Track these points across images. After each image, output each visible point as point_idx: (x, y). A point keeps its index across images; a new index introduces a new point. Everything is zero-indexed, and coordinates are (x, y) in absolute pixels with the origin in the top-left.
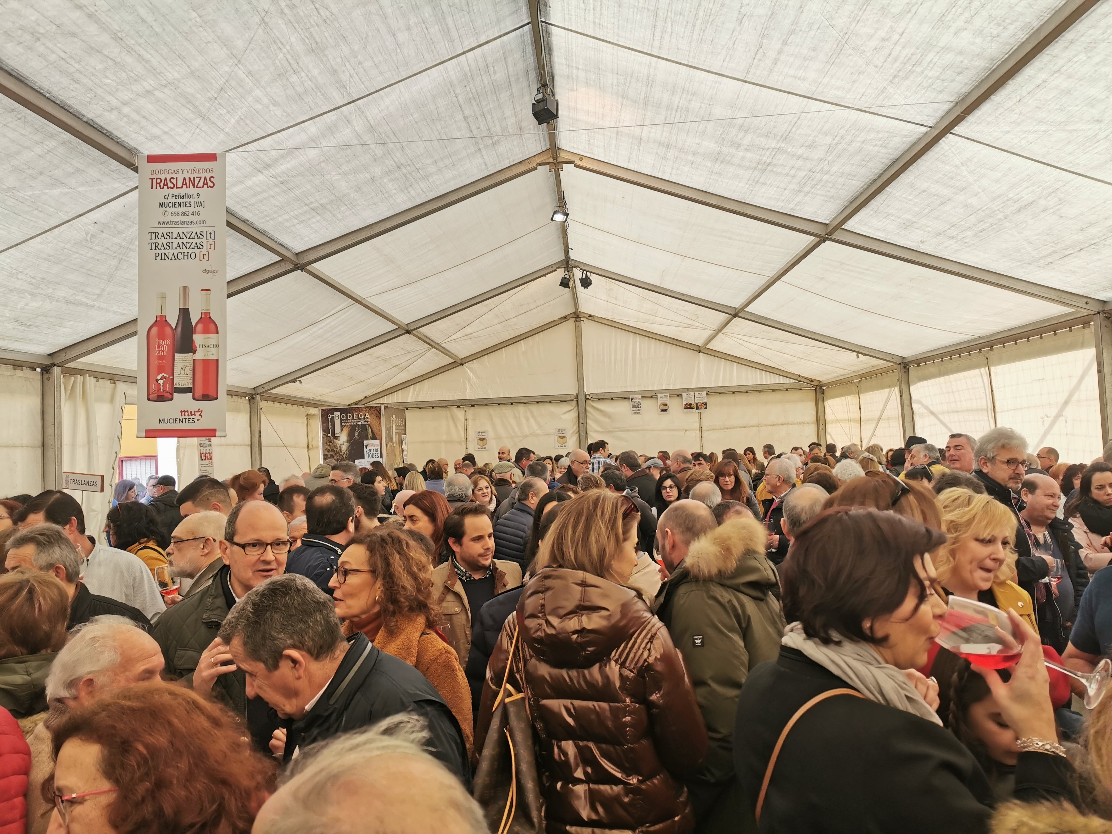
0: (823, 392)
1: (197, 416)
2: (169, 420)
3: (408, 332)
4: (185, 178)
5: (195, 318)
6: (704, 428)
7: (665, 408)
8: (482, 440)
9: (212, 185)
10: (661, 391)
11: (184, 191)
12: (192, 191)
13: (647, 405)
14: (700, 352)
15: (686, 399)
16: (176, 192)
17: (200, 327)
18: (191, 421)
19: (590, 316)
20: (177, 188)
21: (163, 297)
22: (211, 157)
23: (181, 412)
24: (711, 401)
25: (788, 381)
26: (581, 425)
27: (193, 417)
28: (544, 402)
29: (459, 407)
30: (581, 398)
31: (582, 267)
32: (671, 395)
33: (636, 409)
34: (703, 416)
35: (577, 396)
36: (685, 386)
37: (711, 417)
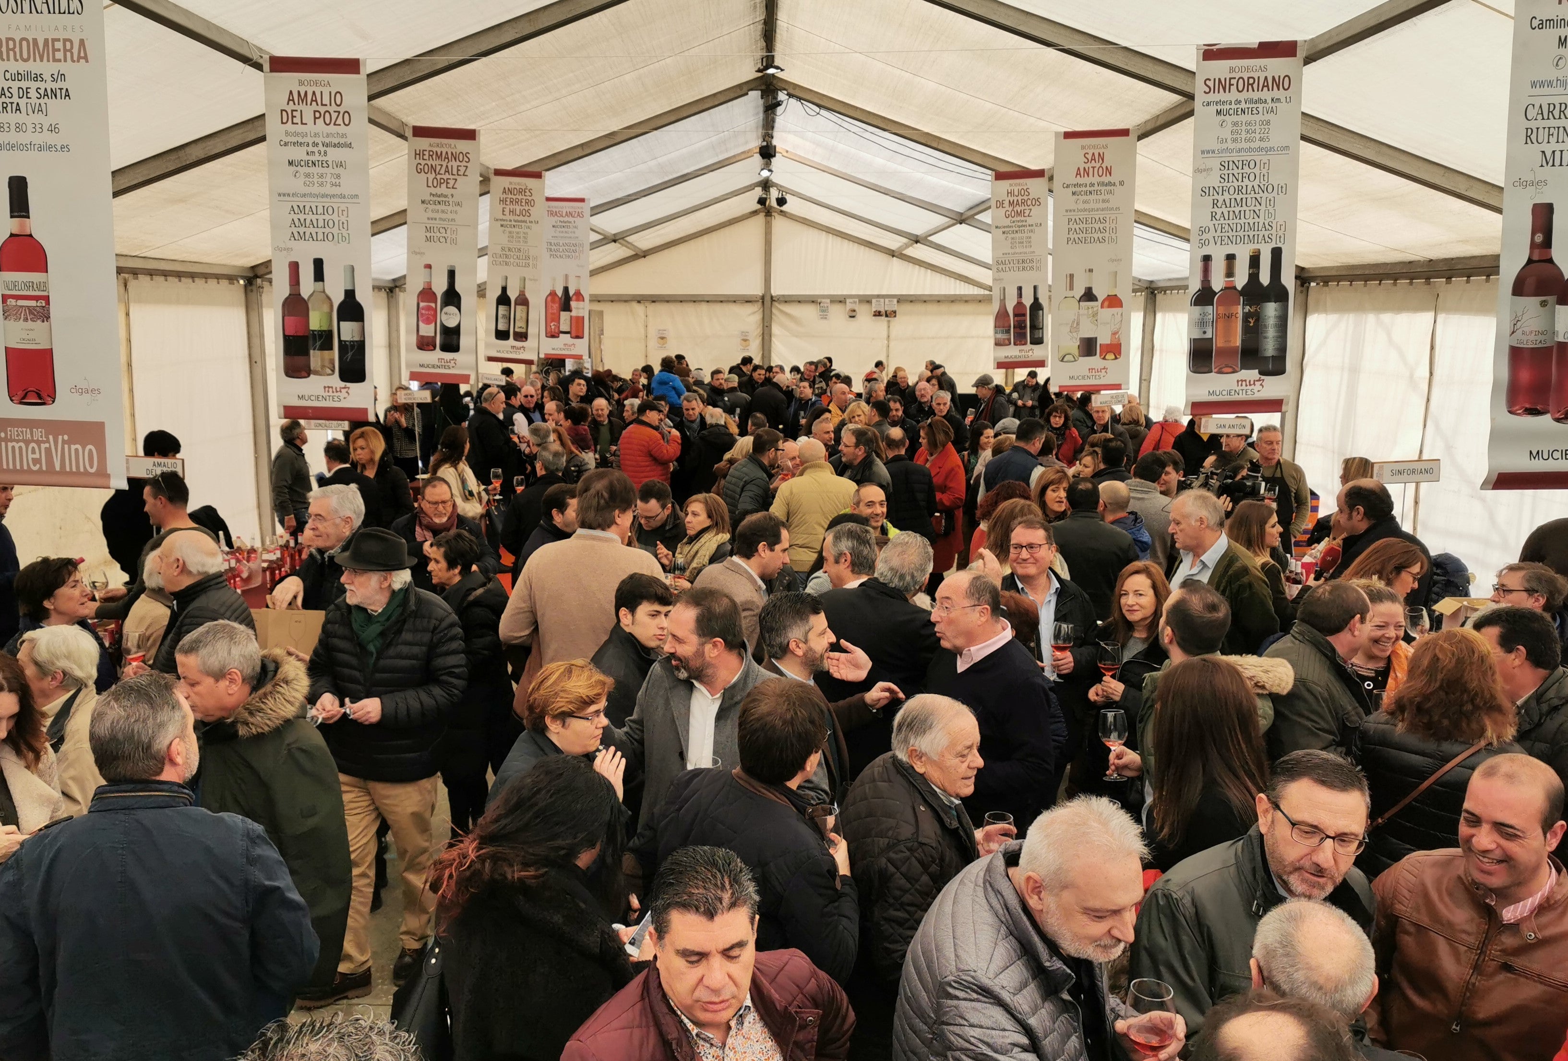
4: (567, 211)
5: (571, 292)
6: (892, 339)
7: (853, 314)
8: (662, 338)
10: (851, 296)
11: (566, 219)
12: (571, 219)
13: (836, 309)
14: (893, 256)
15: (875, 307)
16: (562, 219)
17: (574, 297)
19: (781, 212)
20: (563, 217)
21: (554, 279)
22: (582, 199)
24: (901, 309)
26: (766, 328)
28: (728, 301)
29: (639, 302)
30: (768, 299)
31: (780, 188)
32: (861, 301)
33: (824, 314)
34: (892, 325)
35: (763, 298)
36: (876, 293)
37: (901, 325)
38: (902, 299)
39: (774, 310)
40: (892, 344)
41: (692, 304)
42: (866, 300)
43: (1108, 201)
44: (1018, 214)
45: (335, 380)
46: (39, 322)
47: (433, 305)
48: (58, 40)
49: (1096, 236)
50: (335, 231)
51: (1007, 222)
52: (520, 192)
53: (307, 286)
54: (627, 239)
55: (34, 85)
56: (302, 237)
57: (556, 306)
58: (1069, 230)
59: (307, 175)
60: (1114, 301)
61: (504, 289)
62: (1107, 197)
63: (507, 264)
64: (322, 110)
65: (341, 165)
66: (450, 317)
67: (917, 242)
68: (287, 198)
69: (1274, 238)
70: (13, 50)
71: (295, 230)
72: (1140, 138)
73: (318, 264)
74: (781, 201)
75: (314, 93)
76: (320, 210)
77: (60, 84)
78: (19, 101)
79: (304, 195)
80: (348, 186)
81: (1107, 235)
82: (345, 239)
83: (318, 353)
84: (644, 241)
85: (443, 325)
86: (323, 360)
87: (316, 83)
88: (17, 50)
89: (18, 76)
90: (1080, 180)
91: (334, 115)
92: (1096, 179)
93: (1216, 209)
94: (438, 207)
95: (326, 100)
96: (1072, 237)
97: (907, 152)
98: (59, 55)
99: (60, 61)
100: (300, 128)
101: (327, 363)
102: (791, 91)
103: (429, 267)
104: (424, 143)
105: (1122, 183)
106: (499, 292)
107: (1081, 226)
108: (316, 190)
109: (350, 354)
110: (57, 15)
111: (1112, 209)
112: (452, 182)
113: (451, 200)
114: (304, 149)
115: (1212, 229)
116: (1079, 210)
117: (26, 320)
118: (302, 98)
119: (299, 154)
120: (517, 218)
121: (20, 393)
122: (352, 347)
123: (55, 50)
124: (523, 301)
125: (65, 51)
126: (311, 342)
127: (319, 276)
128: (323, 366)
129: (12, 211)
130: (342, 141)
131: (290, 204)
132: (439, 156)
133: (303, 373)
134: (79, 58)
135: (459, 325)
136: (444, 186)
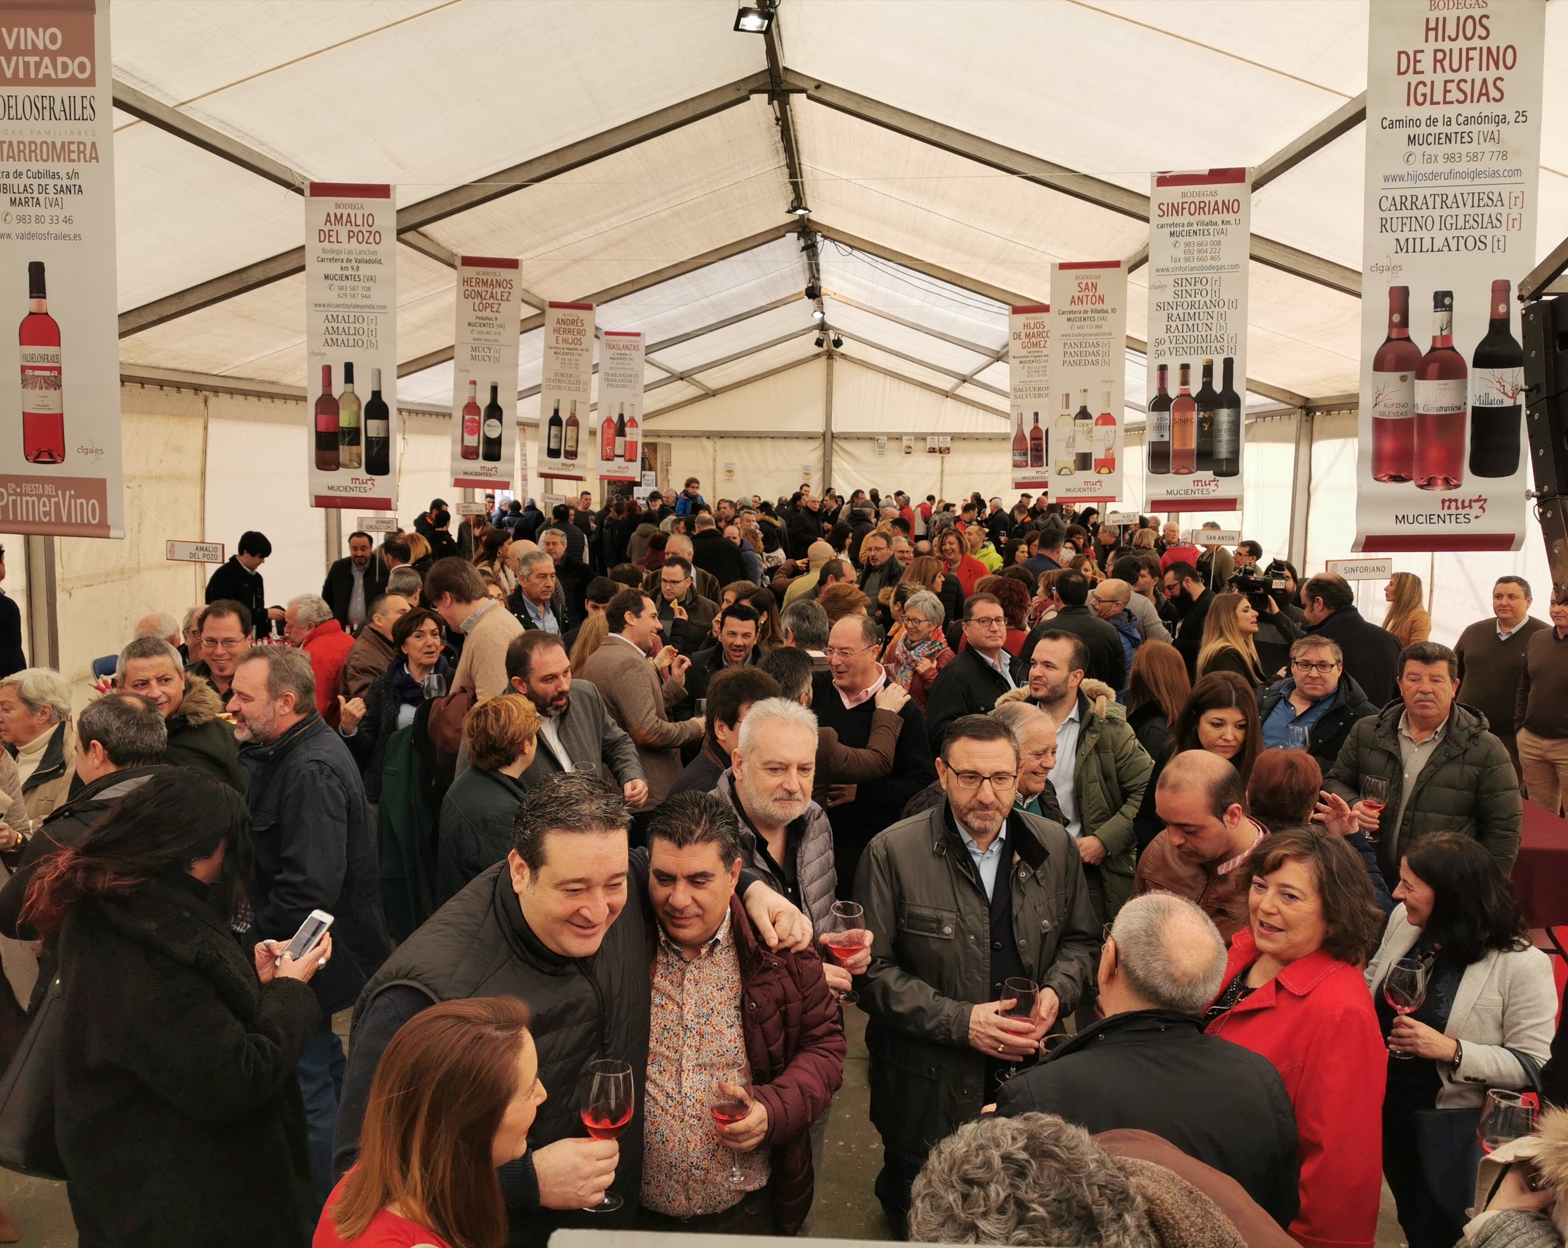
1: (626, 470)
2: (612, 472)
3: (682, 379)
5: (626, 419)
6: (945, 472)
7: (909, 451)
8: (729, 471)
10: (907, 434)
11: (623, 352)
12: (627, 352)
13: (894, 444)
14: (946, 396)
15: (930, 443)
16: (619, 352)
17: (629, 424)
18: (624, 472)
19: (842, 354)
22: (638, 335)
23: (619, 467)
24: (955, 446)
26: (826, 463)
28: (791, 438)
29: (708, 438)
30: (829, 436)
31: (835, 330)
32: (916, 439)
33: (881, 451)
34: (946, 460)
35: (824, 435)
36: (931, 431)
37: (954, 461)
38: (955, 437)
39: (834, 446)
40: (944, 479)
41: (758, 440)
42: (921, 437)
43: (1101, 327)
44: (1035, 345)
45: (361, 473)
46: (52, 390)
47: (477, 418)
48: (73, 143)
49: (1090, 359)
50: (365, 338)
51: (1024, 352)
52: (573, 322)
53: (338, 387)
54: (694, 377)
55: (51, 182)
56: (335, 343)
57: (612, 431)
58: (1065, 353)
59: (341, 288)
60: (1107, 419)
61: (556, 411)
62: (1100, 323)
63: (559, 388)
64: (356, 230)
65: (371, 279)
66: (492, 429)
67: (964, 381)
68: (322, 308)
69: (1225, 349)
70: (35, 151)
71: (329, 337)
72: (1131, 270)
73: (349, 368)
74: (838, 343)
75: (349, 215)
76: (352, 319)
77: (74, 181)
78: (40, 196)
79: (338, 306)
80: (377, 296)
81: (1100, 358)
82: (374, 345)
83: (347, 448)
84: (713, 379)
85: (486, 437)
86: (351, 454)
87: (351, 206)
88: (38, 152)
89: (39, 175)
90: (1075, 308)
91: (366, 235)
92: (1089, 307)
93: (1171, 323)
94: (485, 329)
95: (359, 222)
96: (1067, 359)
97: (938, 290)
98: (74, 156)
99: (74, 161)
100: (335, 246)
101: (354, 457)
102: (825, 233)
103: (474, 383)
104: (472, 272)
105: (1114, 310)
106: (552, 414)
107: (1076, 349)
108: (348, 301)
109: (375, 449)
110: (73, 121)
111: (1104, 334)
112: (496, 307)
113: (495, 322)
114: (339, 264)
115: (1167, 340)
116: (1074, 335)
117: (41, 388)
118: (339, 219)
119: (334, 269)
120: (569, 346)
121: (35, 453)
122: (378, 442)
123: (70, 152)
124: (574, 422)
125: (79, 152)
126: (340, 438)
127: (349, 378)
128: (351, 460)
129: (31, 292)
130: (373, 258)
131: (324, 314)
132: (485, 283)
133: (334, 467)
134: (91, 158)
135: (500, 437)
136: (489, 310)
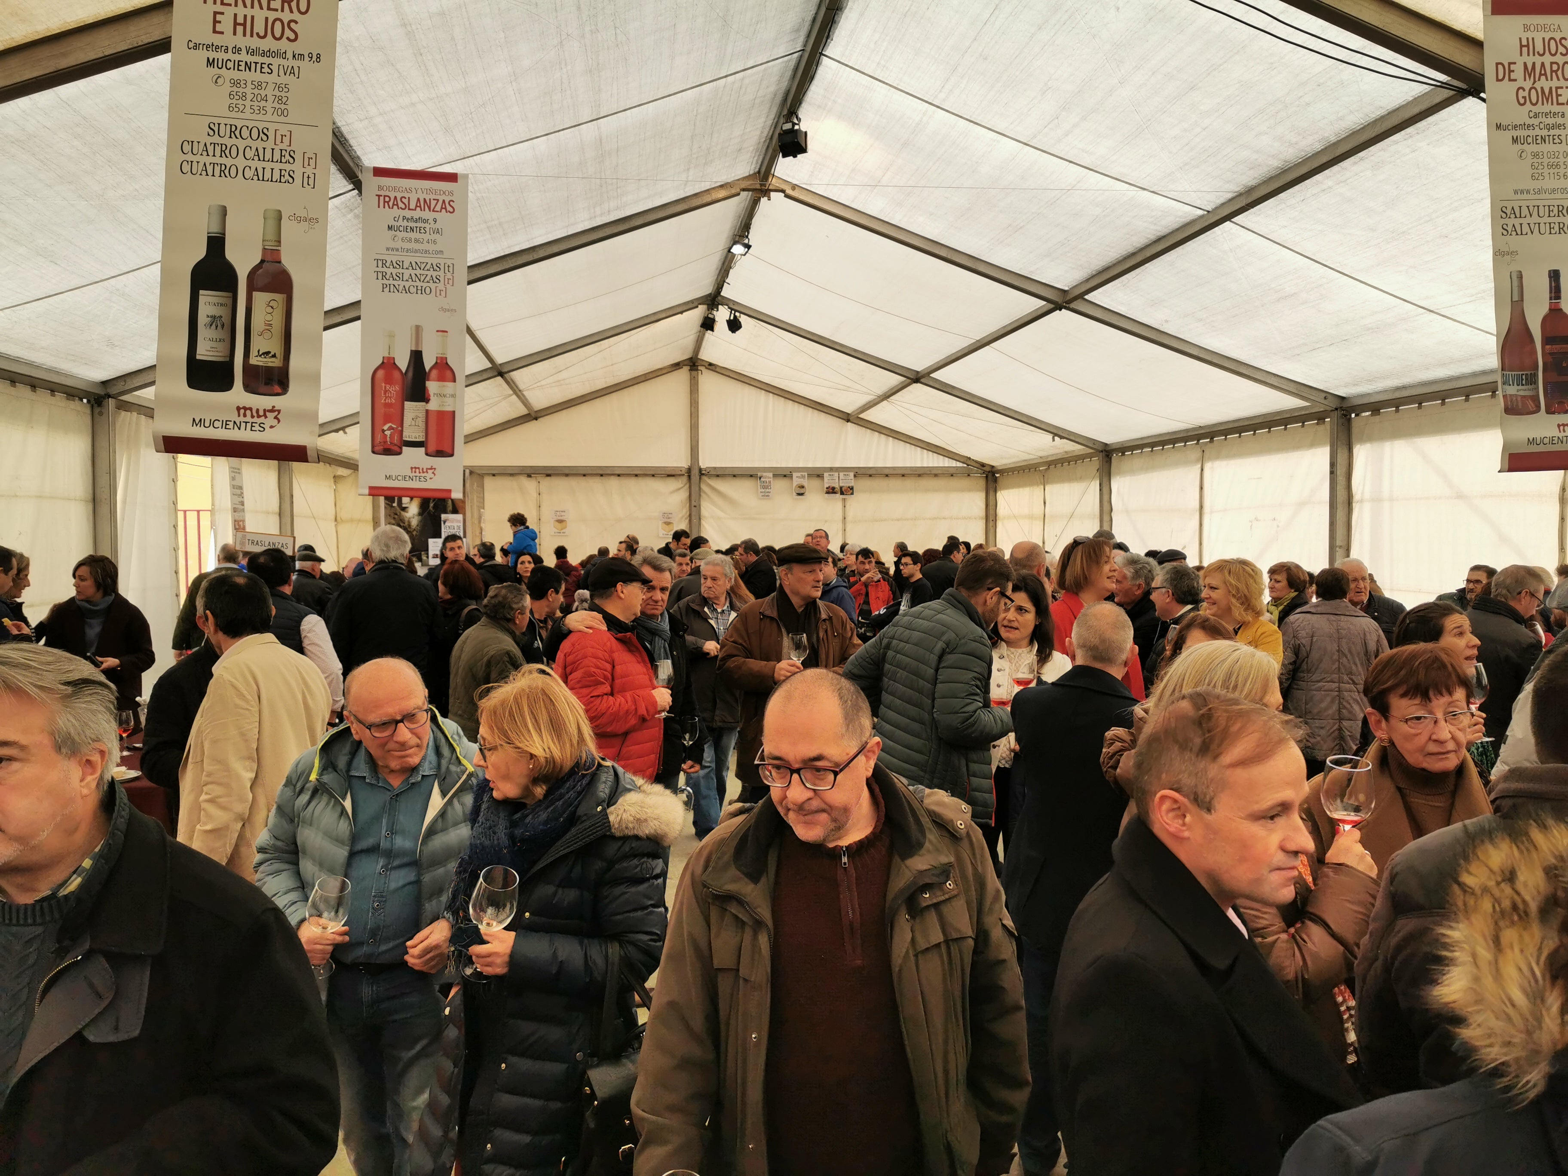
0: (995, 480)
1: (430, 474)
2: (397, 478)
3: (500, 374)
4: (418, 200)
5: (428, 362)
6: (849, 519)
7: (802, 491)
8: (560, 521)
9: (451, 210)
10: (798, 469)
11: (417, 214)
12: (427, 214)
13: (780, 485)
14: (848, 421)
15: (828, 481)
16: (408, 214)
17: (434, 373)
18: (422, 479)
19: (710, 364)
20: (409, 209)
22: (452, 177)
23: (412, 468)
24: (860, 485)
25: (954, 464)
26: (693, 508)
27: (425, 474)
28: (645, 475)
29: (529, 476)
30: (695, 473)
31: (734, 307)
32: (810, 476)
33: (766, 492)
34: (848, 504)
35: (689, 470)
36: (828, 465)
37: (858, 504)
38: (859, 473)
39: (703, 487)
40: (849, 527)
41: (598, 479)
42: (817, 474)
44: (1547, 96)
51: (1521, 115)
54: (513, 376)
57: (395, 390)
61: (216, 244)
63: (224, 172)
106: (200, 252)
120: (255, 43)
124: (274, 279)
